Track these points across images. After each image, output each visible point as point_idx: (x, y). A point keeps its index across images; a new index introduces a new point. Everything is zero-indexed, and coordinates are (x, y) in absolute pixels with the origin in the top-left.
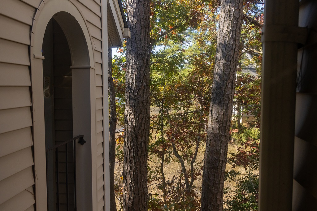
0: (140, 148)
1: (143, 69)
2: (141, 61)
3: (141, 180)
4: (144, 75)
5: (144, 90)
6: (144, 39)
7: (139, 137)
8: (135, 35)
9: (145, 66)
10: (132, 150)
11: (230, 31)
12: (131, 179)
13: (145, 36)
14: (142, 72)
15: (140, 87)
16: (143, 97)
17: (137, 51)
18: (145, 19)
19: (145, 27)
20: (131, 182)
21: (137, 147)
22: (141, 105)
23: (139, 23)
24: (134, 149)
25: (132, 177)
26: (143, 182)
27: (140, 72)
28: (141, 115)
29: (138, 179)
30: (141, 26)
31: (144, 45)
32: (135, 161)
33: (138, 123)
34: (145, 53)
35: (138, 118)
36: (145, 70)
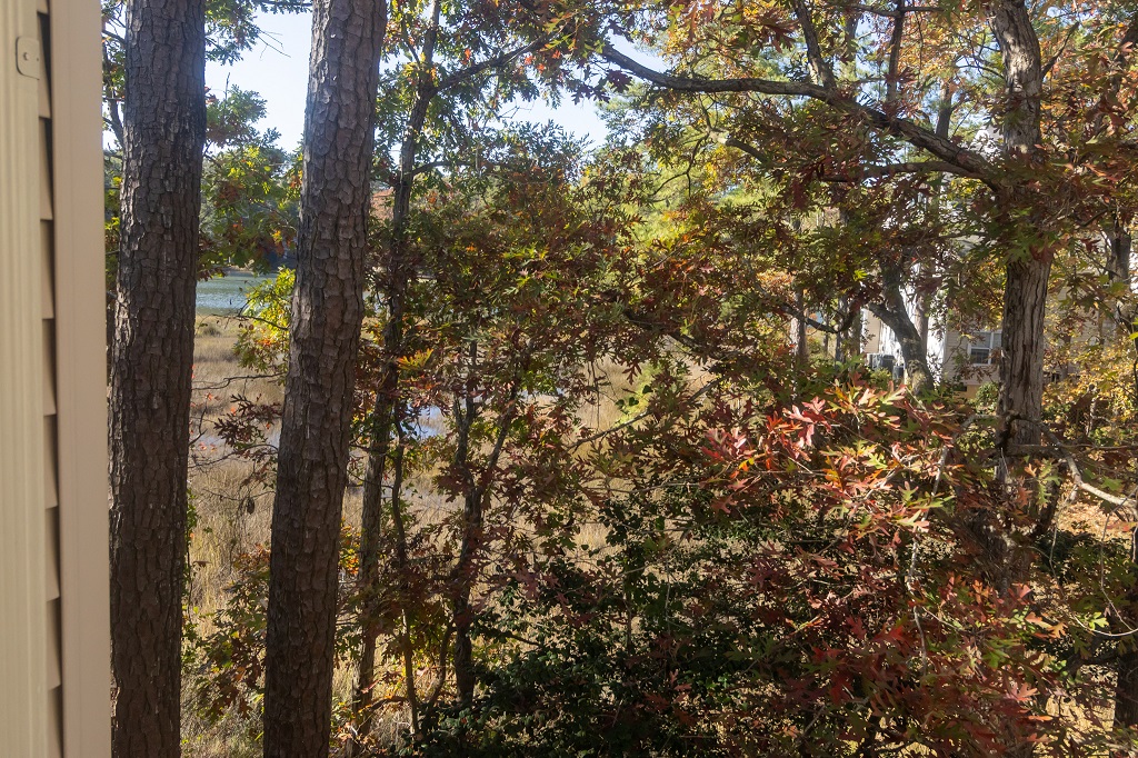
0: (142, 410)
1: (158, 174)
2: (152, 150)
3: (147, 505)
4: (161, 191)
5: (162, 236)
6: (162, 82)
7: (143, 378)
8: (136, 70)
9: (168, 165)
10: (120, 415)
11: (323, 62)
12: (116, 497)
13: (168, 72)
14: (154, 184)
15: (148, 230)
16: (159, 260)
17: (139, 117)
18: (170, 21)
19: (166, 44)
20: (114, 508)
21: (135, 407)
22: (150, 283)
23: (149, 32)
24: (127, 413)
25: (117, 493)
26: (153, 511)
27: (148, 184)
28: (148, 313)
29: (134, 502)
30: (153, 40)
31: (164, 101)
32: (125, 446)
33: (139, 335)
34: (166, 126)
35: (141, 320)
36: (166, 178)
